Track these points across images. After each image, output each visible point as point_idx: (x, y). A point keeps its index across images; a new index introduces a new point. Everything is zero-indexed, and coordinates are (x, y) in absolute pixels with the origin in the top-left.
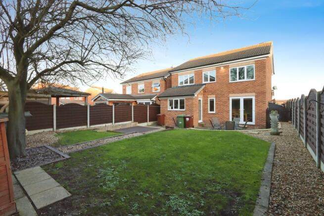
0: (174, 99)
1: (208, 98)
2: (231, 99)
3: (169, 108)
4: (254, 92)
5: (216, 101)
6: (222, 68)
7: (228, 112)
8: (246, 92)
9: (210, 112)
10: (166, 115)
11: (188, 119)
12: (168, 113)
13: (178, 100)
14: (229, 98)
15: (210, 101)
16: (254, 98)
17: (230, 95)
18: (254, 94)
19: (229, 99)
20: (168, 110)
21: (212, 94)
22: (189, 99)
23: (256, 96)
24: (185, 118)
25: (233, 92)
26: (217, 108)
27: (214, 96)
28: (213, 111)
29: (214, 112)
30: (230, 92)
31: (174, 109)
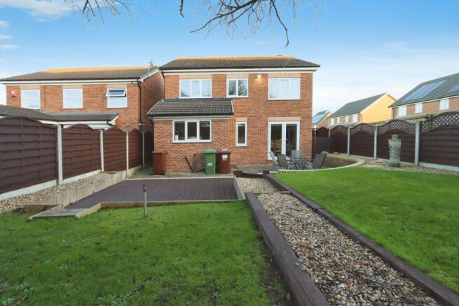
0: (187, 121)
1: (235, 121)
2: (270, 124)
3: (176, 140)
4: (299, 115)
5: (248, 128)
6: (259, 76)
7: (266, 144)
8: (290, 115)
9: (238, 145)
10: (170, 153)
11: (225, 157)
12: (174, 149)
13: (195, 124)
14: (267, 122)
15: (239, 128)
16: (298, 124)
17: (269, 118)
18: (299, 118)
19: (267, 125)
20: (174, 141)
21: (243, 116)
22: (219, 121)
23: (301, 122)
24: (219, 155)
25: (274, 114)
26: (249, 138)
27: (246, 119)
28: (244, 142)
29: (245, 145)
30: (269, 115)
31: (187, 140)
